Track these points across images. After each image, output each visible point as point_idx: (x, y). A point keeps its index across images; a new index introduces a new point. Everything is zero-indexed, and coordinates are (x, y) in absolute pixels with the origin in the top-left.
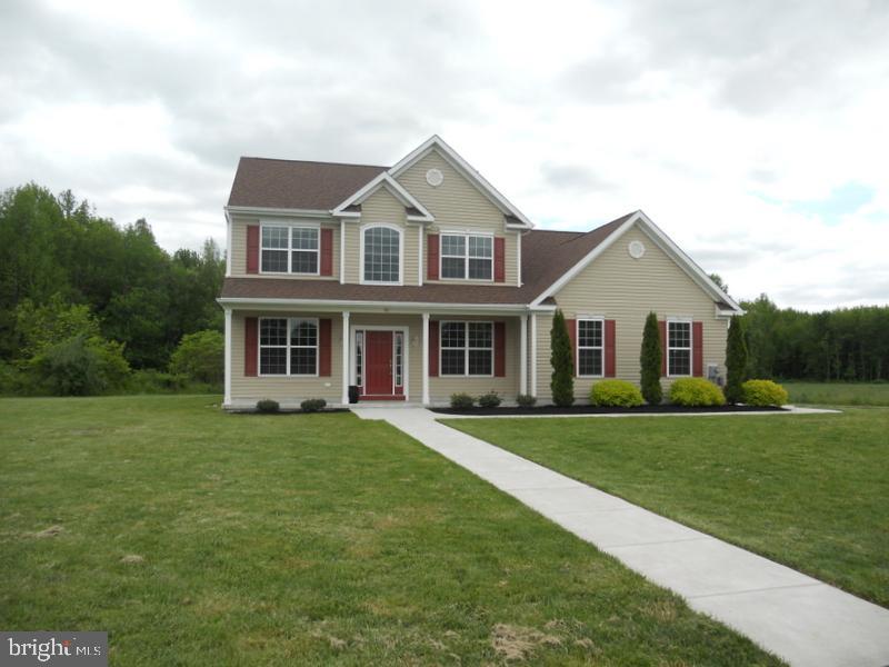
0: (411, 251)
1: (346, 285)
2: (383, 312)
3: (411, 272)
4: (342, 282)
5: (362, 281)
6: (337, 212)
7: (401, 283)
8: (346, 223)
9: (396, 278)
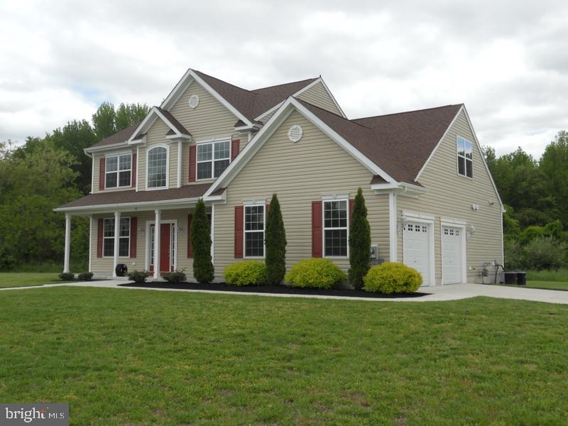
0: (173, 161)
1: (139, 192)
2: (134, 210)
3: (173, 179)
4: (137, 191)
5: (147, 189)
6: (130, 142)
7: (167, 187)
8: (140, 148)
9: (164, 185)
